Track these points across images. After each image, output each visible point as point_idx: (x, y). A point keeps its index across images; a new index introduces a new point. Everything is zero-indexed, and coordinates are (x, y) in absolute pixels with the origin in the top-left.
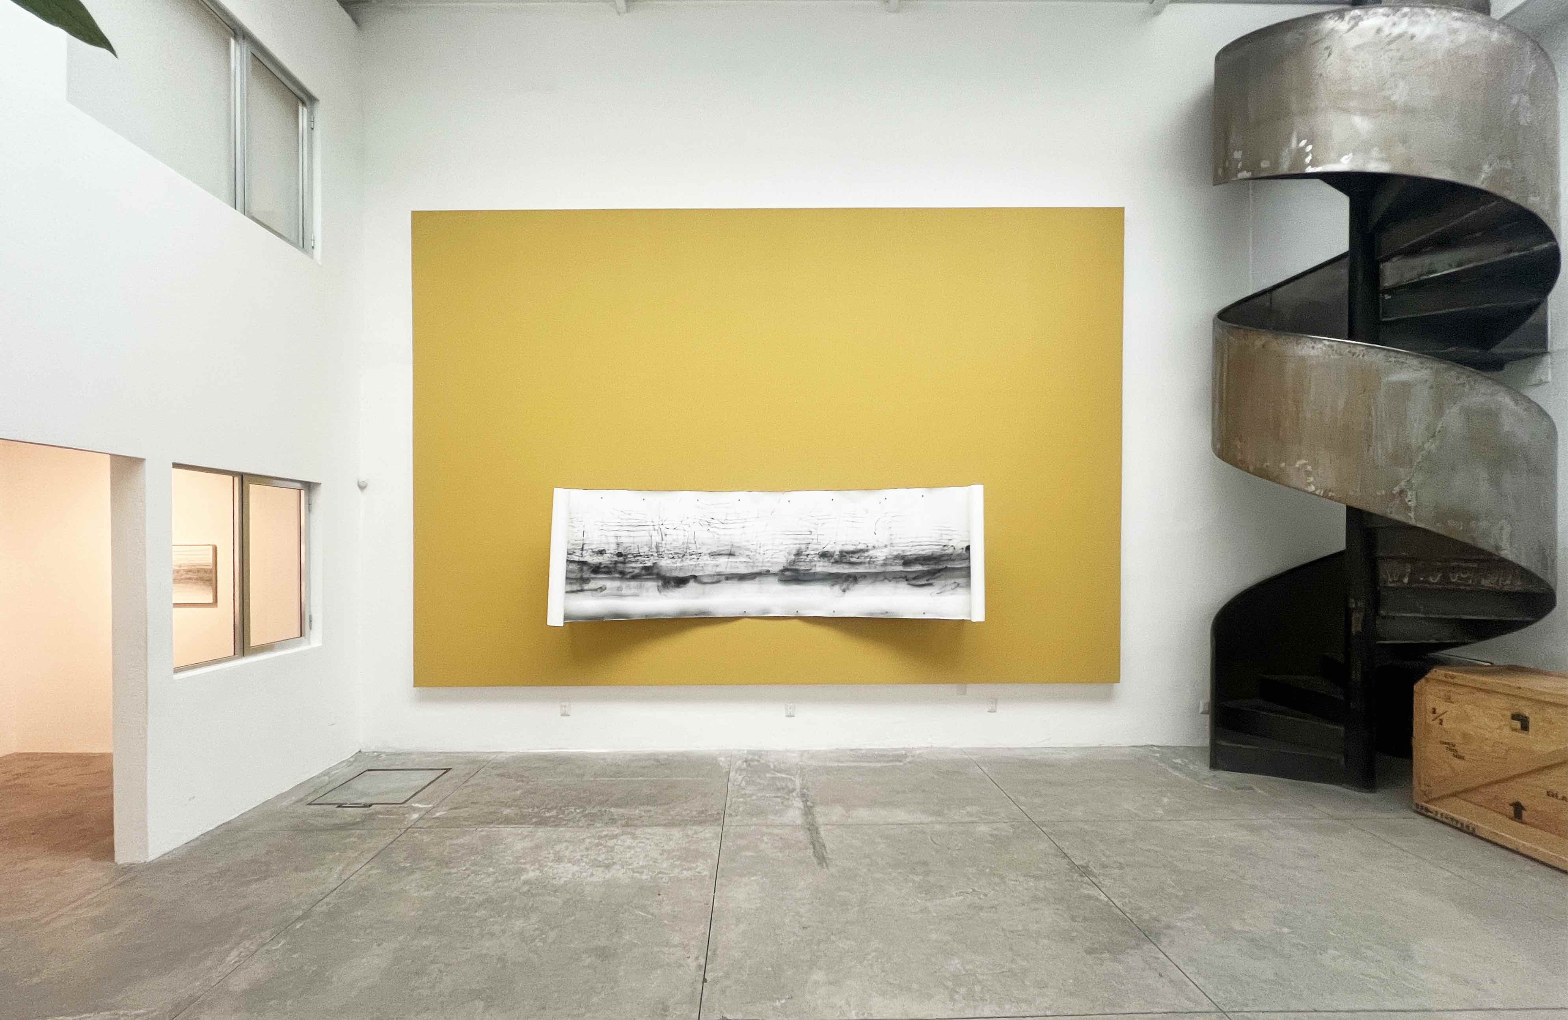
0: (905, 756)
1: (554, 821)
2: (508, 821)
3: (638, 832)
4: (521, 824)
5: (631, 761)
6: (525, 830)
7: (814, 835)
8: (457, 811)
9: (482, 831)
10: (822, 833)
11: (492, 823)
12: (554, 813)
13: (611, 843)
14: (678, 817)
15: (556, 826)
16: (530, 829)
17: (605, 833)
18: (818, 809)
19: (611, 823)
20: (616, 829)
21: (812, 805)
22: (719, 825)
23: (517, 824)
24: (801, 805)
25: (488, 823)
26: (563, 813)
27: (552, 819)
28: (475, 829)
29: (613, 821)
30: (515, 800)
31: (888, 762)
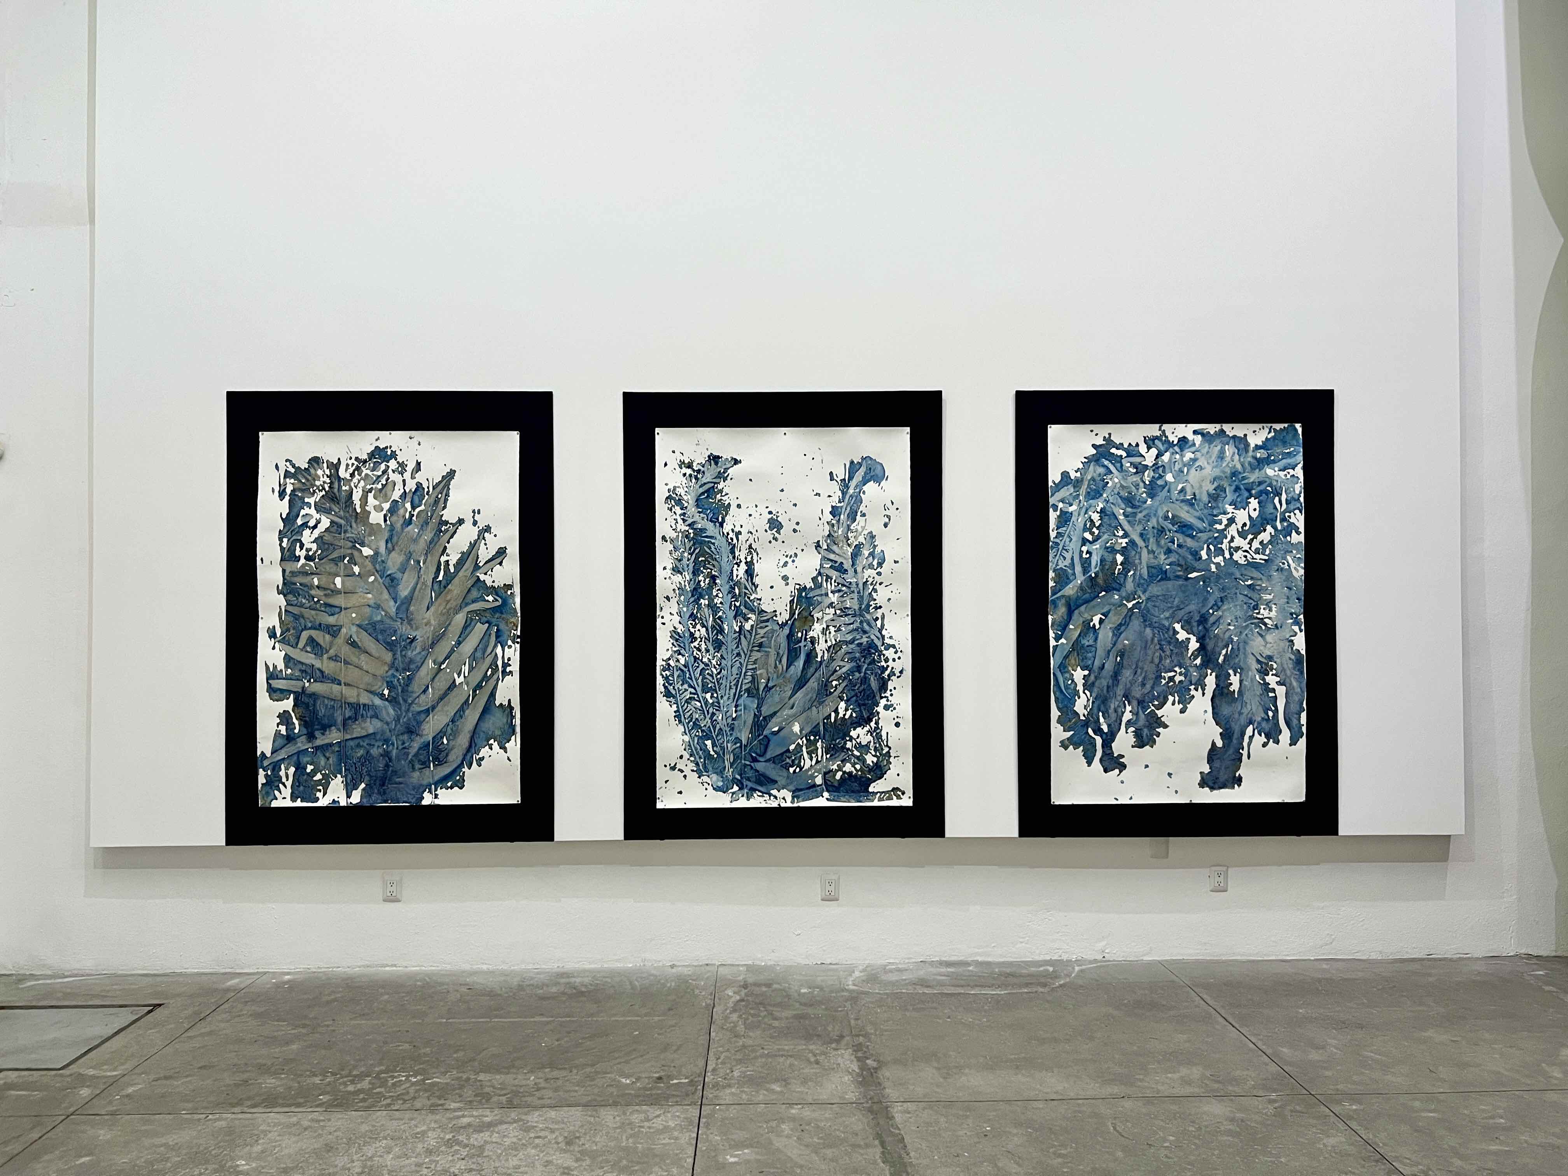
0: (1055, 976)
1: (364, 1100)
2: (271, 1101)
3: (534, 1118)
4: (299, 1105)
5: (521, 988)
6: (305, 1117)
7: (882, 1122)
8: (168, 1082)
9: (216, 1120)
10: (898, 1118)
11: (239, 1103)
12: (365, 1084)
13: (477, 1139)
14: (611, 1090)
15: (367, 1109)
16: (315, 1116)
17: (465, 1121)
18: (885, 1073)
19: (480, 1102)
20: (488, 1112)
21: (875, 1064)
22: (693, 1104)
23: (290, 1106)
24: (855, 1067)
25: (233, 1105)
26: (384, 1084)
27: (361, 1096)
28: (204, 1116)
29: (483, 1098)
30: (287, 1061)
31: (1020, 986)
